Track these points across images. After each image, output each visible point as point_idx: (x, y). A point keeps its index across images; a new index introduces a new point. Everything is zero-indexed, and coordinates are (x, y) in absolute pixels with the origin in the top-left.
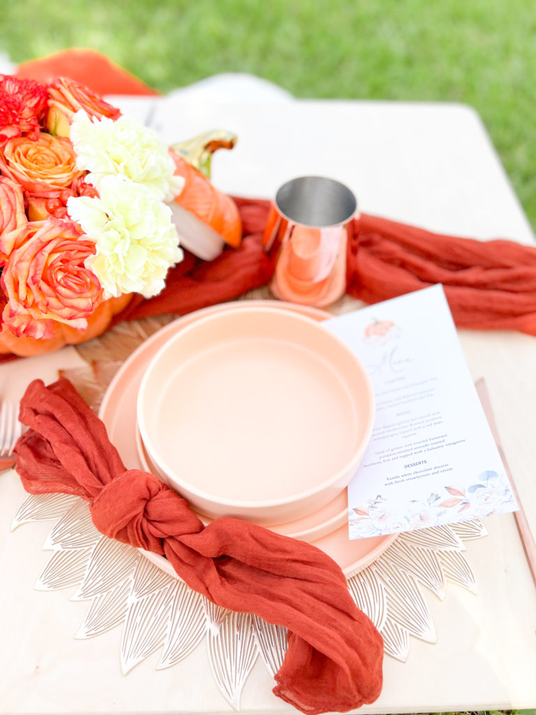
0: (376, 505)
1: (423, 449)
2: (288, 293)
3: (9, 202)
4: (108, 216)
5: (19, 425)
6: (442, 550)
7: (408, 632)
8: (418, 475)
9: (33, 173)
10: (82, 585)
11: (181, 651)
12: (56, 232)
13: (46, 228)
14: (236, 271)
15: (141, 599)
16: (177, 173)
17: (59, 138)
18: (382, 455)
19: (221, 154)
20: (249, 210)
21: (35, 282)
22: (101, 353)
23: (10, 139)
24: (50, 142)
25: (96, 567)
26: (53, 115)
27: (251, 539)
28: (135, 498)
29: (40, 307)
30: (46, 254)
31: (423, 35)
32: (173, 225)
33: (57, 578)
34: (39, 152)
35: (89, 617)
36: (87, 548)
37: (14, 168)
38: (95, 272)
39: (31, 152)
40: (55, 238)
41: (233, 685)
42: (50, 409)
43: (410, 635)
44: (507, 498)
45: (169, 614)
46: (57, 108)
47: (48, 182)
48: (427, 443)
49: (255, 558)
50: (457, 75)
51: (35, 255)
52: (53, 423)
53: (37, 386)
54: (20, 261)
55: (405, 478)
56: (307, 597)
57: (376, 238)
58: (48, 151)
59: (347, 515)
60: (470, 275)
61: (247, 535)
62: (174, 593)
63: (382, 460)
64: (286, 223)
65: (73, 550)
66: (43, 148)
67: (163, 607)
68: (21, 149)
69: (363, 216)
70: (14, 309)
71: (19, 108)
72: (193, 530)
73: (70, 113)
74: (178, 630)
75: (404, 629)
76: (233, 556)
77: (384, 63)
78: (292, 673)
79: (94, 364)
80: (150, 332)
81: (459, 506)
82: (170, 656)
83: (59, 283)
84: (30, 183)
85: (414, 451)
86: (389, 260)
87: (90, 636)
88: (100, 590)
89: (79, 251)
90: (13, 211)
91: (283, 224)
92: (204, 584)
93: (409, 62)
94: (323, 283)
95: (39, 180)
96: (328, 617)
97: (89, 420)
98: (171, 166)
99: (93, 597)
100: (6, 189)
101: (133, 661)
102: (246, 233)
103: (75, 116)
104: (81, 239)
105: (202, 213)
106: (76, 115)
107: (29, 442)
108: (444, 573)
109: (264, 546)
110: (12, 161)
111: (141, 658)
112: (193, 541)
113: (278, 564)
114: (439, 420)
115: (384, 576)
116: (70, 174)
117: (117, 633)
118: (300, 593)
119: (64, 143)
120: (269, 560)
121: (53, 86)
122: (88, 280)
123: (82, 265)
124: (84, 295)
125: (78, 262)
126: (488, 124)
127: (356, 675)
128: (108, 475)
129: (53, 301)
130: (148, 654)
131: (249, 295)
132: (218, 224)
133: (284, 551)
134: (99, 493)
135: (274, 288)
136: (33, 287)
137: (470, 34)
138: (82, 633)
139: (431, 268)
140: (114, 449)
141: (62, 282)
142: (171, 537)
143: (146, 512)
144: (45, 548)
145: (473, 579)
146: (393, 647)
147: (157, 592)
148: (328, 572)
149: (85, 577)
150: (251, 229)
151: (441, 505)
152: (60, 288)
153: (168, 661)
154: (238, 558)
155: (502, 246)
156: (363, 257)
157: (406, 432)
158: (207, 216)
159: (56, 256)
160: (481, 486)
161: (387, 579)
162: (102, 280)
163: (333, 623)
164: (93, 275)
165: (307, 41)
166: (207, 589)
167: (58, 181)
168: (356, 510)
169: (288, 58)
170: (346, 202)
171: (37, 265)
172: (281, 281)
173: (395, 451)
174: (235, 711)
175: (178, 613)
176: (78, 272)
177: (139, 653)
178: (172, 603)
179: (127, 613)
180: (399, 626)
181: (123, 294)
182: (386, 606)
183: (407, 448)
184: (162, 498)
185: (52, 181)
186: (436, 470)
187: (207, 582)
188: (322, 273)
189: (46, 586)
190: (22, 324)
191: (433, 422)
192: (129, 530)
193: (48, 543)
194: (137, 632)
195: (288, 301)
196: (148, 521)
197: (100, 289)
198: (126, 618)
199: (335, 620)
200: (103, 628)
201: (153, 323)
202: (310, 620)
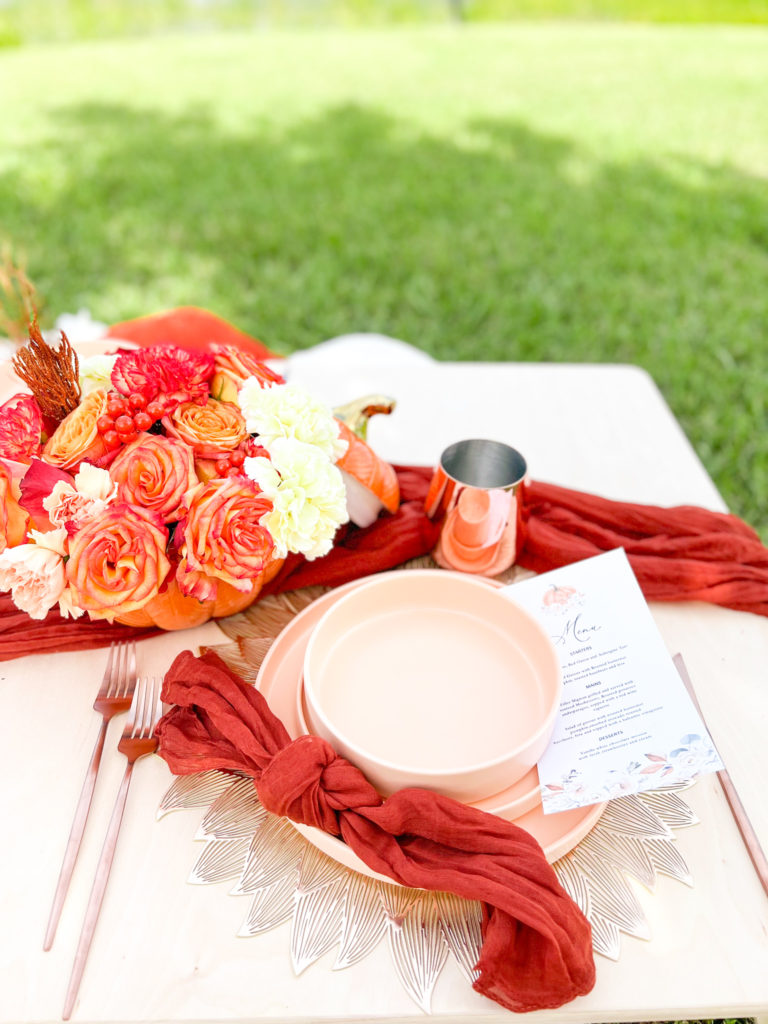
0: (572, 779)
1: (618, 720)
2: (456, 562)
3: (183, 462)
4: (279, 474)
5: (160, 704)
6: (649, 838)
7: (618, 927)
8: (615, 745)
9: (204, 435)
10: (242, 879)
11: (359, 949)
12: (236, 489)
13: (227, 487)
14: (395, 537)
15: (310, 894)
16: (341, 437)
17: (223, 403)
18: (574, 729)
19: (378, 419)
20: (407, 477)
21: (215, 537)
22: (245, 628)
23: (181, 403)
24: (215, 407)
25: (256, 860)
26: (219, 381)
27: (438, 810)
28: (313, 763)
29: (216, 563)
30: (227, 510)
31: (580, 288)
32: (344, 486)
33: (213, 871)
34: (204, 416)
35: (252, 913)
36: (244, 838)
37: (184, 430)
38: (269, 530)
39: (197, 416)
40: (234, 496)
41: (422, 987)
42: (206, 678)
43: (620, 931)
44: (712, 758)
45: (344, 909)
46: (226, 374)
47: (218, 444)
48: (622, 713)
49: (444, 831)
50: (624, 332)
51: (217, 511)
52: (211, 694)
53: (187, 658)
54: (202, 516)
55: (600, 750)
56: (504, 871)
57: (547, 505)
58: (213, 415)
59: (539, 793)
60: (656, 543)
61: (433, 805)
62: (347, 887)
63: (573, 735)
64: (454, 484)
65: (230, 840)
66: (208, 412)
67: (336, 902)
68: (189, 413)
69: (533, 483)
70: (191, 564)
71: (192, 374)
72: (373, 802)
73: (239, 379)
74: (355, 927)
75: (613, 925)
76: (417, 832)
77: (537, 319)
78: (496, 954)
79: (239, 640)
80: (301, 606)
81: (661, 771)
82: (347, 955)
83: (236, 539)
84: (200, 445)
85: (608, 723)
86: (564, 527)
87: (253, 933)
88: (263, 884)
89: (256, 509)
90: (186, 471)
91: (450, 486)
92: (388, 862)
93: (566, 318)
94: (494, 547)
95: (209, 442)
96: (530, 889)
97: (249, 692)
98: (337, 431)
99: (255, 891)
100: (180, 450)
101: (305, 962)
102: (403, 500)
103: (244, 383)
104: (258, 497)
105: (363, 476)
106: (247, 381)
107: (174, 722)
108: (653, 864)
109: (454, 818)
110: (180, 422)
111: (314, 958)
112: (374, 814)
113: (469, 837)
114: (632, 690)
115: (585, 867)
116: (239, 436)
117: (285, 931)
118: (495, 866)
119: (229, 407)
120: (459, 832)
121: (222, 355)
122: (262, 537)
123: (256, 523)
124: (256, 553)
125: (252, 519)
126: (663, 387)
127: (566, 955)
128: (275, 746)
129: (229, 557)
130: (321, 953)
131: (408, 565)
132: (378, 489)
133: (474, 822)
134: (268, 763)
135: (438, 555)
136: (213, 543)
137: (634, 285)
138: (246, 931)
139: (610, 535)
140: (278, 721)
141: (239, 538)
142: (349, 810)
143: (323, 781)
144: (197, 838)
145: (687, 871)
146: (602, 944)
147: (327, 885)
148: (525, 845)
149: (245, 869)
150: (408, 496)
151: (642, 772)
152: (236, 544)
153: (346, 960)
154: (424, 833)
155: (689, 513)
156: (533, 523)
157: (598, 704)
158: (368, 479)
159: (236, 512)
160: (683, 750)
161: (589, 870)
162: (274, 537)
163: (535, 896)
164: (267, 532)
165: (443, 296)
166: (392, 867)
167: (228, 443)
168: (548, 786)
169: (421, 315)
170: (515, 465)
171: (218, 520)
172: (446, 548)
173: (588, 725)
174: (427, 1015)
175: (353, 908)
176: (254, 528)
177: (312, 952)
178: (345, 898)
179: (296, 908)
180: (607, 922)
181: (290, 553)
182: (590, 900)
183: (601, 720)
184: (338, 764)
185: (222, 443)
186: (634, 740)
187: (391, 859)
188: (491, 538)
189: (201, 879)
190: (191, 582)
191: (626, 692)
192: (304, 801)
193: (200, 833)
194: (308, 930)
195: (455, 569)
196: (326, 791)
197: (272, 547)
198: (294, 914)
199: (538, 893)
200: (268, 925)
201: (303, 596)
202: (510, 891)
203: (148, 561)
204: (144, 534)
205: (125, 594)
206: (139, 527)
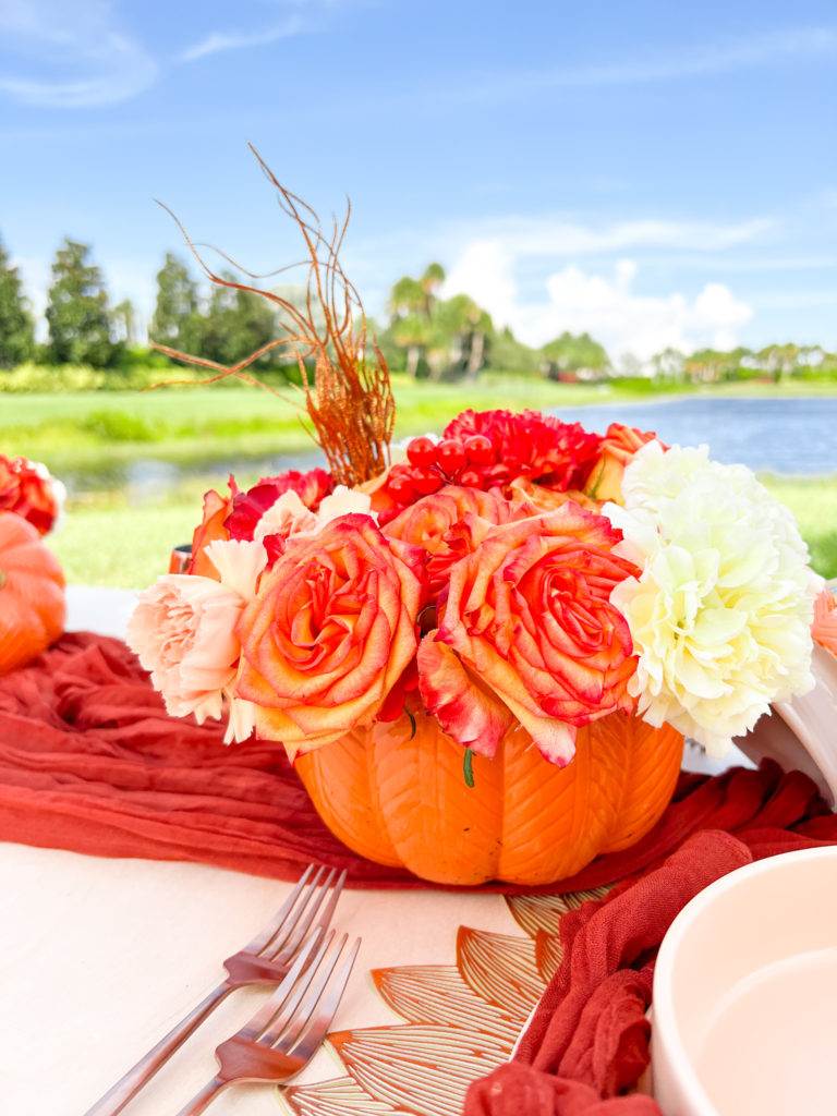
21: (508, 583)
30: (546, 546)
40: (566, 532)
46: (611, 453)
83: (550, 606)
104: (616, 551)
122: (610, 629)
136: (502, 590)
141: (558, 605)
152: (549, 618)
171: (523, 552)
190: (447, 688)
203: (379, 622)
204: (385, 570)
205: (320, 681)
206: (381, 557)
